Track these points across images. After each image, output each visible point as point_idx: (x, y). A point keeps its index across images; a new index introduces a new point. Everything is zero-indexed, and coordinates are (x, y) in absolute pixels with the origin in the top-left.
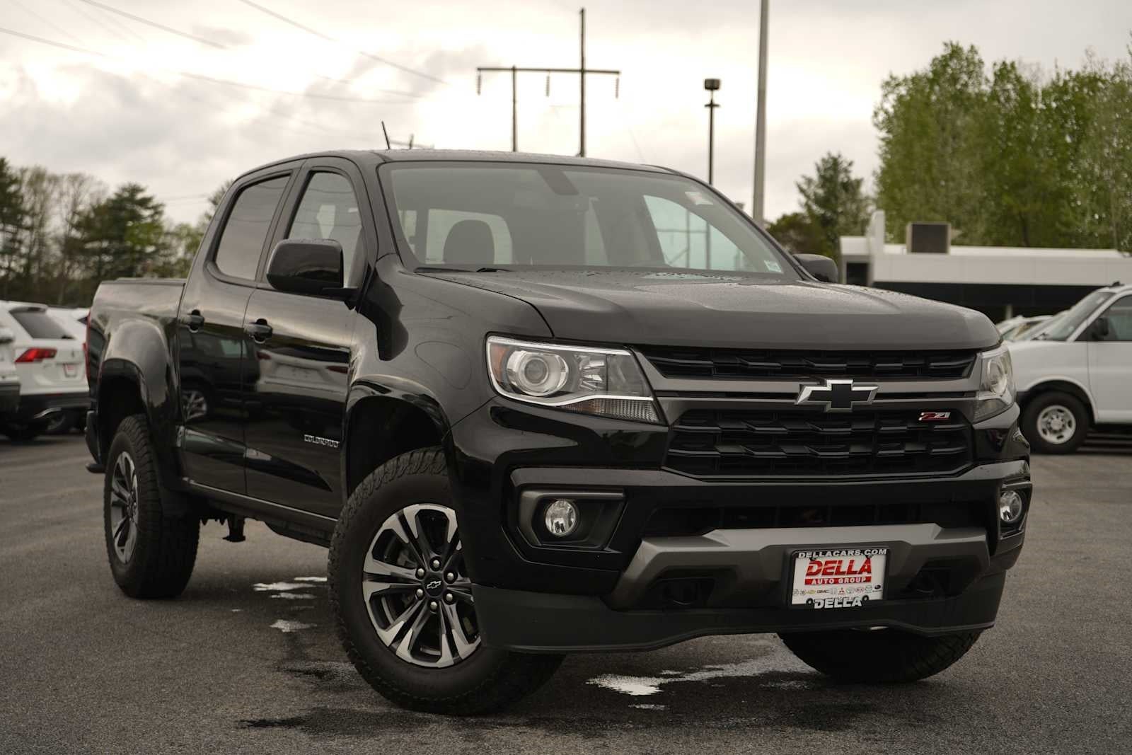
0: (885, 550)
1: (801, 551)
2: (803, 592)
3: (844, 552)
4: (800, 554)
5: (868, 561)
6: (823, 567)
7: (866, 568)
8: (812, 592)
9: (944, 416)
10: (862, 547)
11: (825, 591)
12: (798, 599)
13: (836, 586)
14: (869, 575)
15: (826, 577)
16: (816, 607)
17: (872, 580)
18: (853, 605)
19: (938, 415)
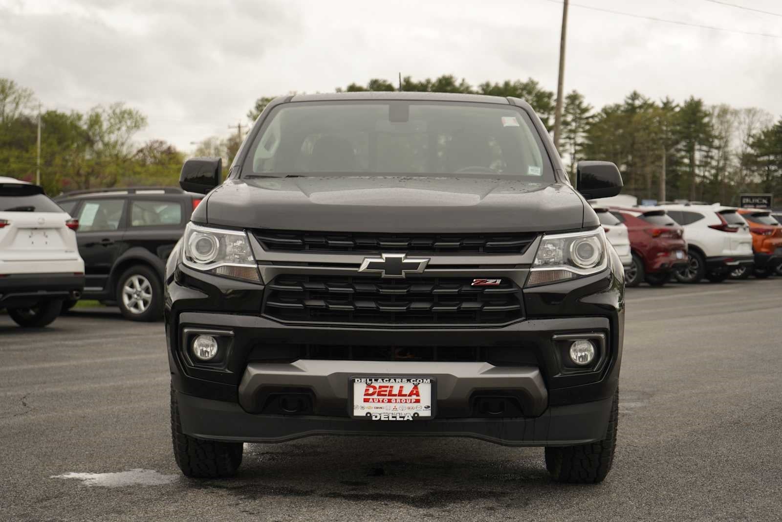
0: (429, 380)
1: (357, 377)
2: (362, 407)
3: (392, 380)
4: (356, 380)
5: (416, 387)
6: (377, 390)
7: (415, 392)
8: (370, 408)
9: (496, 282)
10: (409, 377)
11: (381, 408)
12: (358, 412)
13: (389, 404)
14: (418, 398)
15: (381, 398)
16: (374, 418)
17: (421, 401)
18: (405, 419)
19: (490, 282)
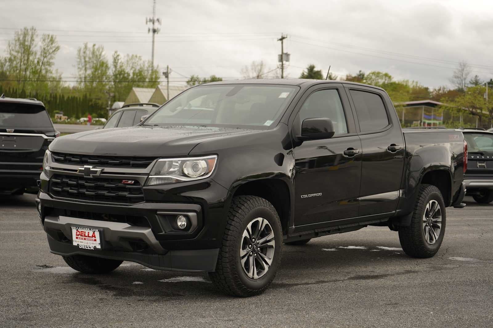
3: (84, 229)
6: (80, 233)
7: (94, 236)
8: (78, 242)
11: (82, 242)
12: (75, 244)
13: (85, 241)
14: (95, 239)
16: (80, 247)
18: (91, 249)
